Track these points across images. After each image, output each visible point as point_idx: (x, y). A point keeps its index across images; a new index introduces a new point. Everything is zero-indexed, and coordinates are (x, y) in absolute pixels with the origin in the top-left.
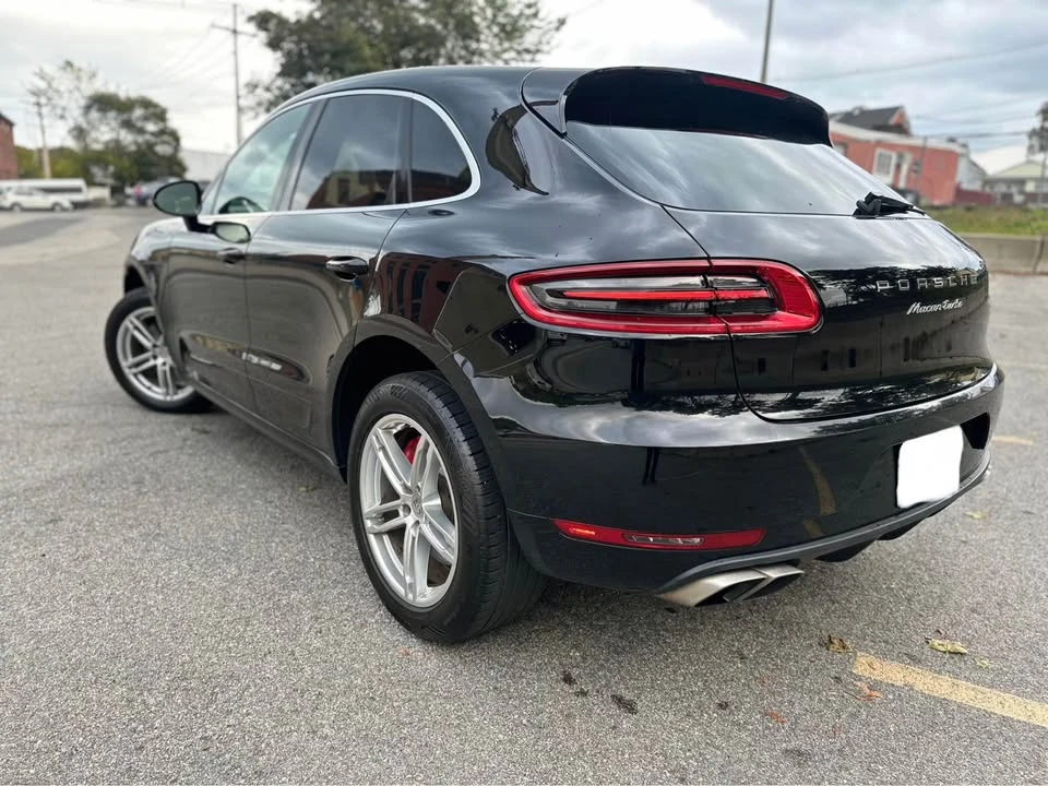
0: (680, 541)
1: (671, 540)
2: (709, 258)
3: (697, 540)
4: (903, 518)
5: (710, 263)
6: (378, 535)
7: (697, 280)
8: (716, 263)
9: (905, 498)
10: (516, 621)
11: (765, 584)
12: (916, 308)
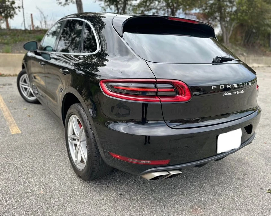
0: (144, 162)
1: (141, 161)
2: (156, 79)
3: (149, 162)
4: (218, 157)
5: (156, 80)
6: (72, 143)
7: (153, 85)
8: (158, 80)
9: (219, 151)
10: (97, 178)
11: (169, 176)
12: (226, 94)
